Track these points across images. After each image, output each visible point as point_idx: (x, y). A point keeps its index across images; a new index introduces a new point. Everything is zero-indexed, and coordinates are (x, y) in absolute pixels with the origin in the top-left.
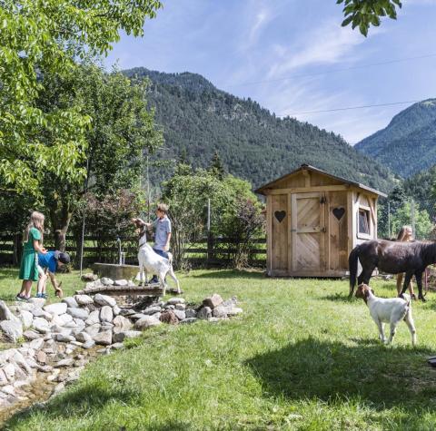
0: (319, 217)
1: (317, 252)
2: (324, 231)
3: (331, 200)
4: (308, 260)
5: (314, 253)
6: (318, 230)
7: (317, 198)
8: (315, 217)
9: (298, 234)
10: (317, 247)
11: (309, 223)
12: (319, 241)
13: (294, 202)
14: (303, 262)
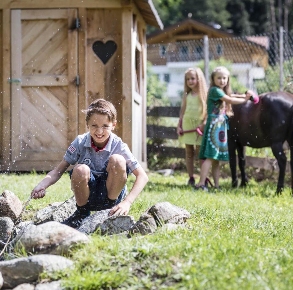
0: (67, 56)
1: (63, 124)
2: (77, 83)
3: (89, 25)
4: (45, 139)
5: (56, 126)
6: (64, 81)
7: (63, 20)
8: (58, 57)
9: (23, 87)
10: (63, 115)
11: (46, 68)
12: (66, 103)
13: (17, 26)
14: (33, 143)
